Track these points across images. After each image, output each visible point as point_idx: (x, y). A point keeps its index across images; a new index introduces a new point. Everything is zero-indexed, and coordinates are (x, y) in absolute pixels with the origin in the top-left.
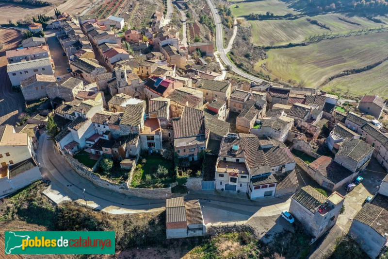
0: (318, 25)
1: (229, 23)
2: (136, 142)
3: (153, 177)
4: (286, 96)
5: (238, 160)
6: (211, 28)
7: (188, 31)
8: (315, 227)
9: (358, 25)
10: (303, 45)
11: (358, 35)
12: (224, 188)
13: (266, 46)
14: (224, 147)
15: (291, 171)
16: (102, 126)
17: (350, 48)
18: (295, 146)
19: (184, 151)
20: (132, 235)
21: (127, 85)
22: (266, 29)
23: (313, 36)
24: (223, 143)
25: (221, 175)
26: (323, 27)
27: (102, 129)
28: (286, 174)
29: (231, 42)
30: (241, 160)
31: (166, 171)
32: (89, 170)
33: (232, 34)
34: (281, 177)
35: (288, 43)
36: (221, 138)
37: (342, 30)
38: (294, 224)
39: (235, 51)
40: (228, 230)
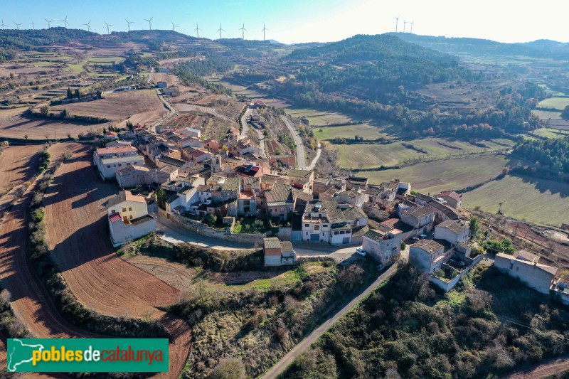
0: (414, 149)
1: (312, 144)
2: (235, 203)
3: (251, 226)
4: (364, 183)
5: (320, 215)
6: (291, 147)
7: (267, 148)
8: (381, 255)
9: (460, 149)
10: (397, 168)
11: (458, 159)
12: (309, 238)
13: (354, 169)
14: (308, 208)
15: (364, 226)
16: (205, 193)
17: (449, 171)
18: (370, 213)
19: (276, 210)
20: (237, 262)
21: (221, 171)
22: (355, 153)
23: (408, 159)
24: (307, 204)
25: (307, 225)
26: (420, 151)
27: (205, 196)
28: (361, 227)
29: (315, 161)
30: (323, 215)
31: (262, 223)
32: (198, 222)
33: (315, 155)
34: (356, 229)
35: (380, 166)
36: (305, 203)
37: (441, 154)
38: (365, 256)
39: (319, 169)
40: (313, 260)
